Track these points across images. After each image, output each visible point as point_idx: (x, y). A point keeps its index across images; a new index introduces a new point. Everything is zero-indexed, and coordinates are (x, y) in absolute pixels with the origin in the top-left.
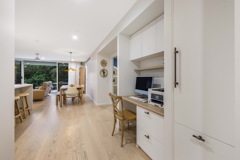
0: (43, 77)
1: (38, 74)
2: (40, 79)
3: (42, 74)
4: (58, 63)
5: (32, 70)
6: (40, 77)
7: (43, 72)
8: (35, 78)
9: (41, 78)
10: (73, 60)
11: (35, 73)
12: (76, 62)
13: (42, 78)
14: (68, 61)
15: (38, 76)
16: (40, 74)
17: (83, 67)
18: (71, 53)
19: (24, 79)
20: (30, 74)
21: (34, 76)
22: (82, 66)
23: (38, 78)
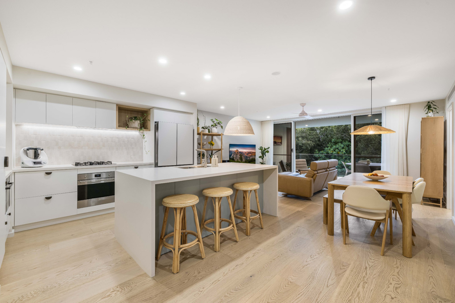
0: (343, 148)
1: (336, 143)
2: (337, 152)
3: (341, 142)
4: (355, 117)
5: (327, 136)
6: (338, 149)
7: (343, 140)
8: (330, 150)
9: (340, 150)
10: (394, 101)
11: (331, 141)
12: (409, 106)
13: (342, 150)
14: (381, 108)
15: (334, 147)
16: (338, 143)
17: (437, 115)
18: (371, 78)
19: (296, 153)
20: (324, 144)
21: (328, 147)
22: (431, 114)
23: (335, 151)
